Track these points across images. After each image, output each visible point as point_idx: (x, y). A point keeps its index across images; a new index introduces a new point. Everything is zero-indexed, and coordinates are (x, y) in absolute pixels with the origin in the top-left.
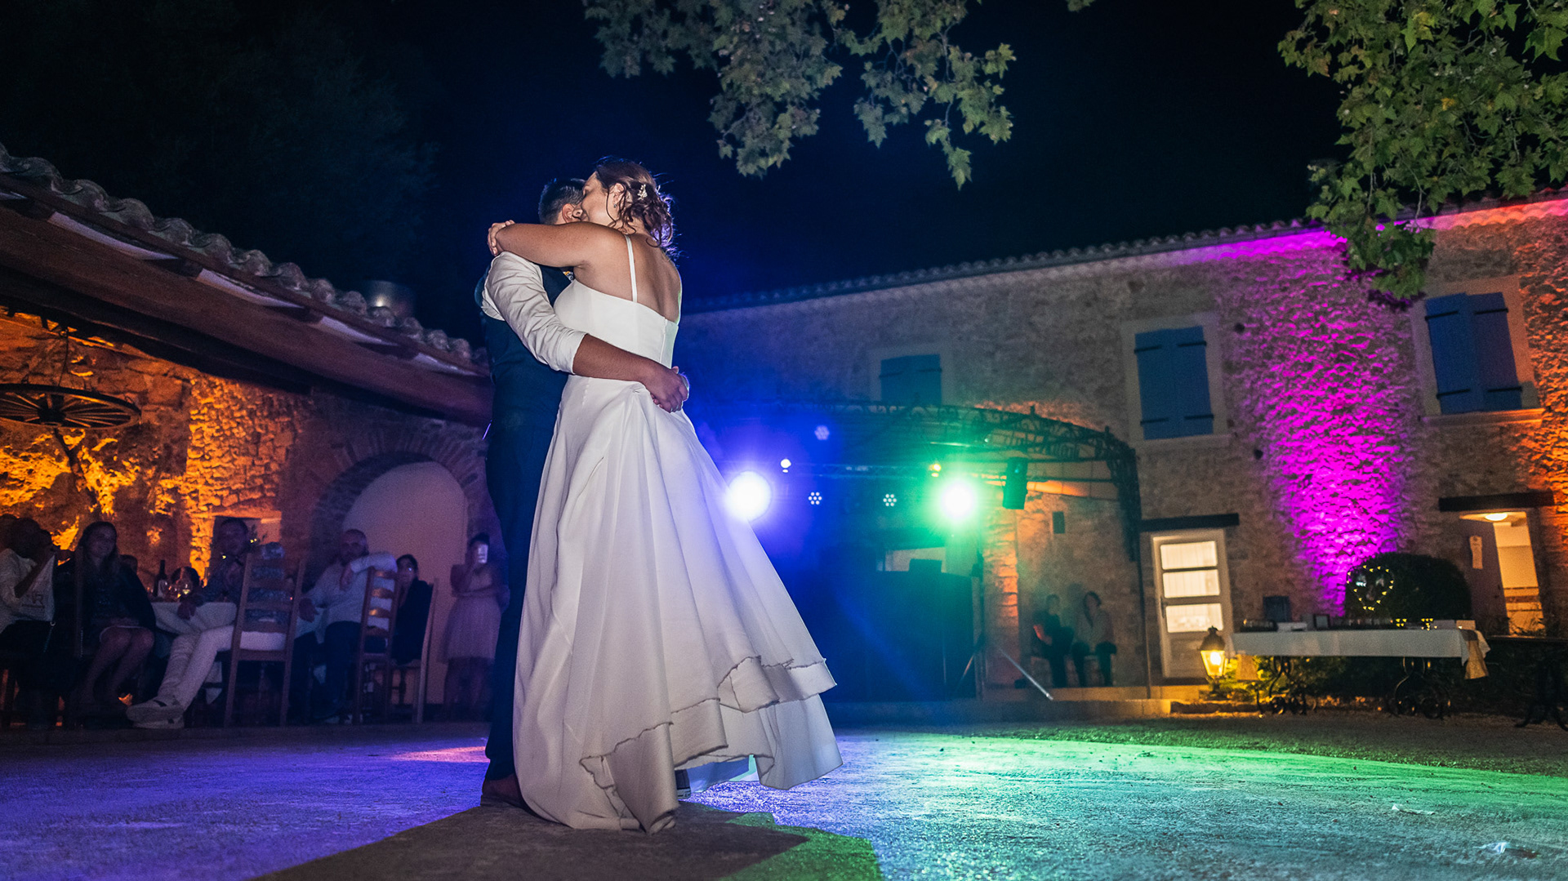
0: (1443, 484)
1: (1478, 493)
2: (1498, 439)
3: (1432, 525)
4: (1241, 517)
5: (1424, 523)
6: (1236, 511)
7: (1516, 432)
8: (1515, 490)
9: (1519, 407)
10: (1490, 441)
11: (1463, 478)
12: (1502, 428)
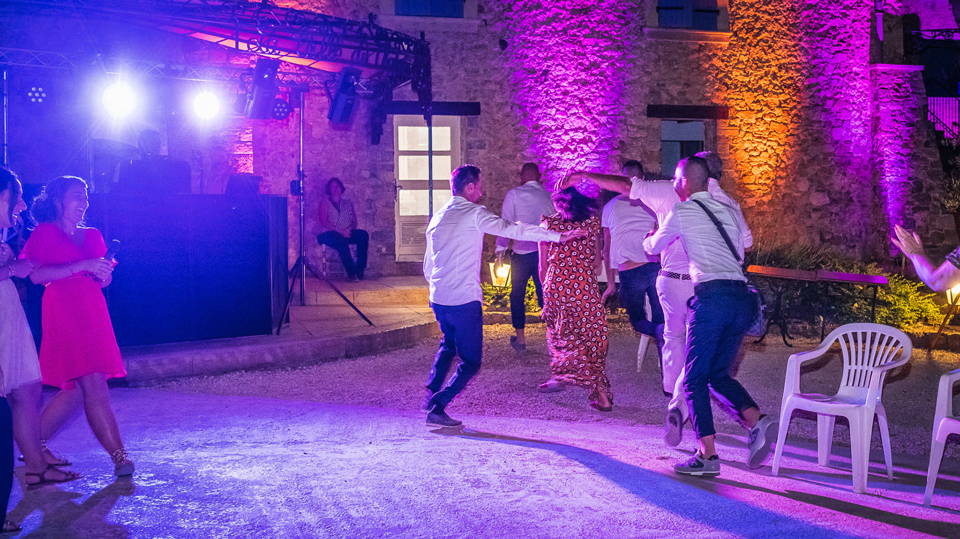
0: (652, 92)
1: (676, 103)
2: (696, 56)
3: (640, 128)
4: (483, 107)
5: (634, 126)
6: (477, 101)
7: (710, 50)
8: (703, 103)
9: (715, 29)
10: (691, 57)
11: (668, 87)
12: (701, 46)
